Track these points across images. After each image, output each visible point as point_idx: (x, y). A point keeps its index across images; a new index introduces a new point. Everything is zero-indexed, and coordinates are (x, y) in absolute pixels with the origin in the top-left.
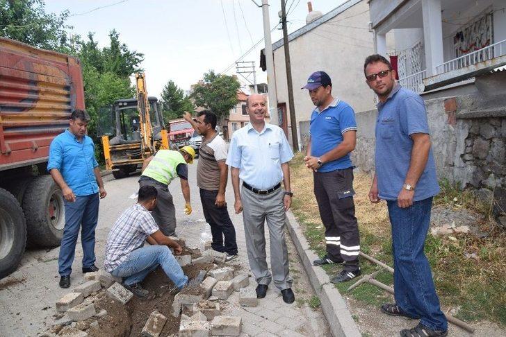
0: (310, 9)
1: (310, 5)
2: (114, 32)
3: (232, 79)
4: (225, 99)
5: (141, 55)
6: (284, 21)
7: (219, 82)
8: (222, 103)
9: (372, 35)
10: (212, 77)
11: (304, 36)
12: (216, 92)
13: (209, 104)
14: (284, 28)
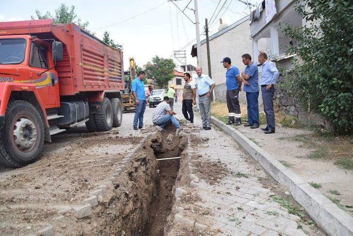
0: (221, 23)
1: (221, 20)
2: (107, 33)
3: (170, 61)
4: (166, 74)
5: (120, 46)
6: (207, 31)
7: (162, 63)
8: (163, 76)
9: (251, 41)
10: (157, 60)
11: (217, 38)
12: (160, 69)
13: (155, 77)
14: (207, 34)
